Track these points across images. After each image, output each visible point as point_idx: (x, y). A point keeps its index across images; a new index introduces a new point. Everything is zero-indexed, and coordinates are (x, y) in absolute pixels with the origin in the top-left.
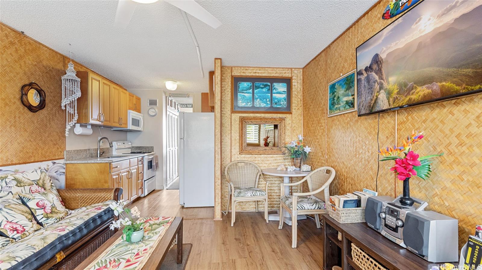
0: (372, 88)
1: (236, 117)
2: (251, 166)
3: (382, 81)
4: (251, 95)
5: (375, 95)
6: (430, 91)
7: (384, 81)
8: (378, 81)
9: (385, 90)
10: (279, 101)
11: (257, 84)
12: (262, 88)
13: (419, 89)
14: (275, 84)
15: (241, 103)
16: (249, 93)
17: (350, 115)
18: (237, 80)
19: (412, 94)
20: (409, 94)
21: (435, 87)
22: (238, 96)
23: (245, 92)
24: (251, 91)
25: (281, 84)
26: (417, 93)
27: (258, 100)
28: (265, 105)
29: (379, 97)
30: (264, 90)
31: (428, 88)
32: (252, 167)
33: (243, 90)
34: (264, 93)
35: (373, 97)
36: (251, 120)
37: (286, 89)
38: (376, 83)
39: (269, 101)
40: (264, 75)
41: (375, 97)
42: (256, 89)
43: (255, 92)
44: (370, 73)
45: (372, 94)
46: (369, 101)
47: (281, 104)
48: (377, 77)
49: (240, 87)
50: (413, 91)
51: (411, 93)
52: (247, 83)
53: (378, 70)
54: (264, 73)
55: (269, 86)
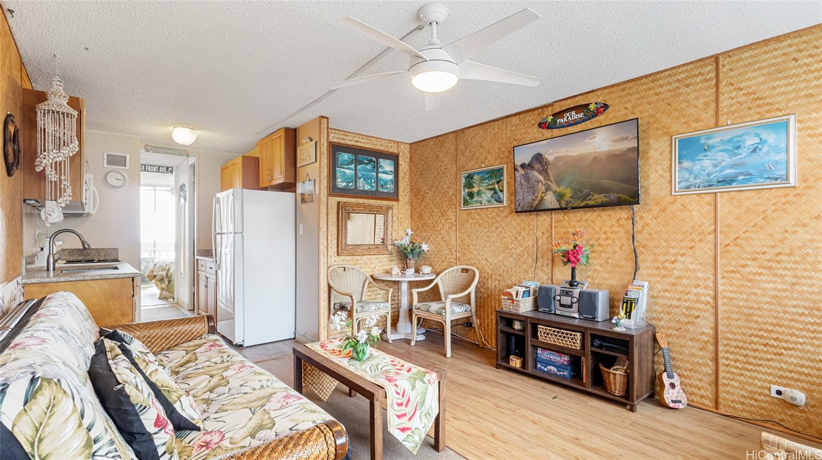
0: (534, 188)
1: (334, 200)
2: (354, 271)
3: (549, 183)
4: (353, 172)
5: (539, 195)
6: (608, 199)
7: (552, 182)
8: (544, 182)
9: (555, 192)
10: (386, 183)
11: (360, 157)
12: (366, 164)
13: (596, 196)
14: (381, 160)
15: (341, 184)
16: (350, 169)
17: (496, 210)
18: (335, 149)
19: (589, 200)
20: (585, 199)
21: (612, 197)
22: (337, 171)
23: (346, 167)
24: (353, 166)
25: (387, 161)
26: (595, 200)
27: (362, 180)
28: (369, 187)
29: (545, 198)
30: (369, 167)
31: (605, 196)
32: (356, 272)
33: (343, 164)
34: (369, 171)
35: (536, 197)
36: (352, 207)
37: (393, 168)
38: (541, 184)
39: (374, 182)
40: (367, 146)
41: (539, 198)
42: (359, 165)
43: (358, 168)
44: (529, 171)
45: (534, 194)
46: (530, 201)
47: (388, 188)
48: (541, 178)
49: (339, 159)
50: (590, 197)
51: (587, 199)
52: (348, 154)
53: (543, 170)
54: (367, 143)
55: (374, 162)
